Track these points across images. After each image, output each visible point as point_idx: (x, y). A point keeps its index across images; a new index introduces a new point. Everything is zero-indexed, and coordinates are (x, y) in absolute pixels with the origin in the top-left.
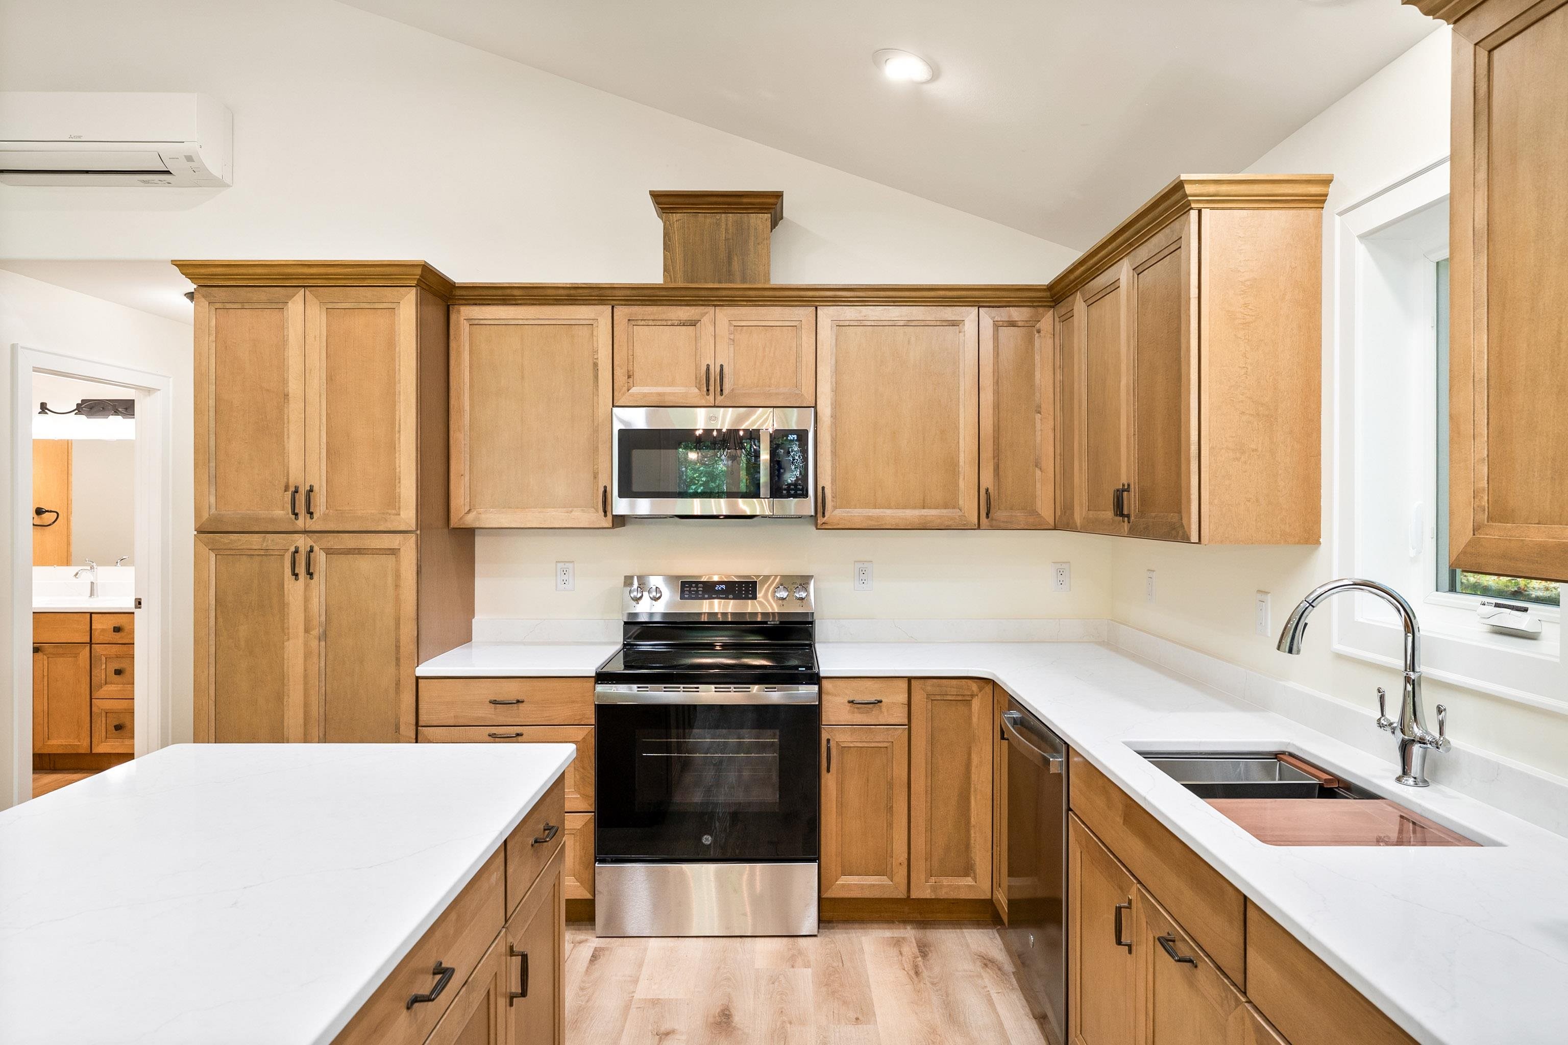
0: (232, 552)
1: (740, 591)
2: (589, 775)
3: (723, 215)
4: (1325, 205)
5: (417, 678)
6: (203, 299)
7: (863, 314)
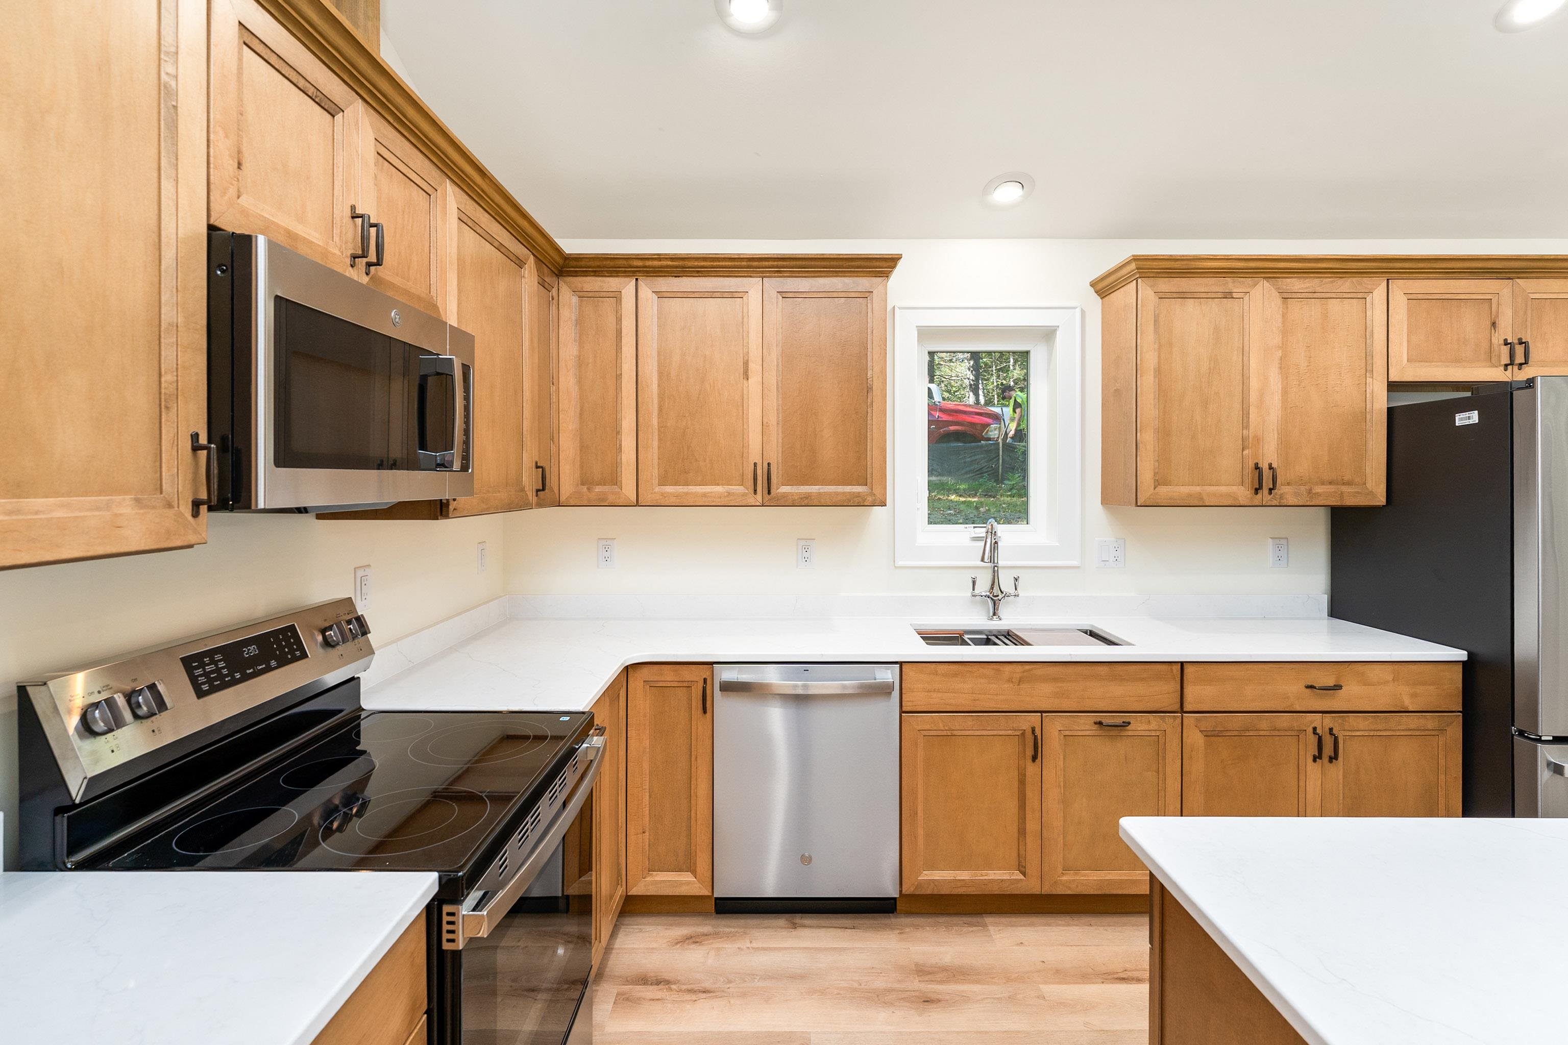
1: (281, 649)
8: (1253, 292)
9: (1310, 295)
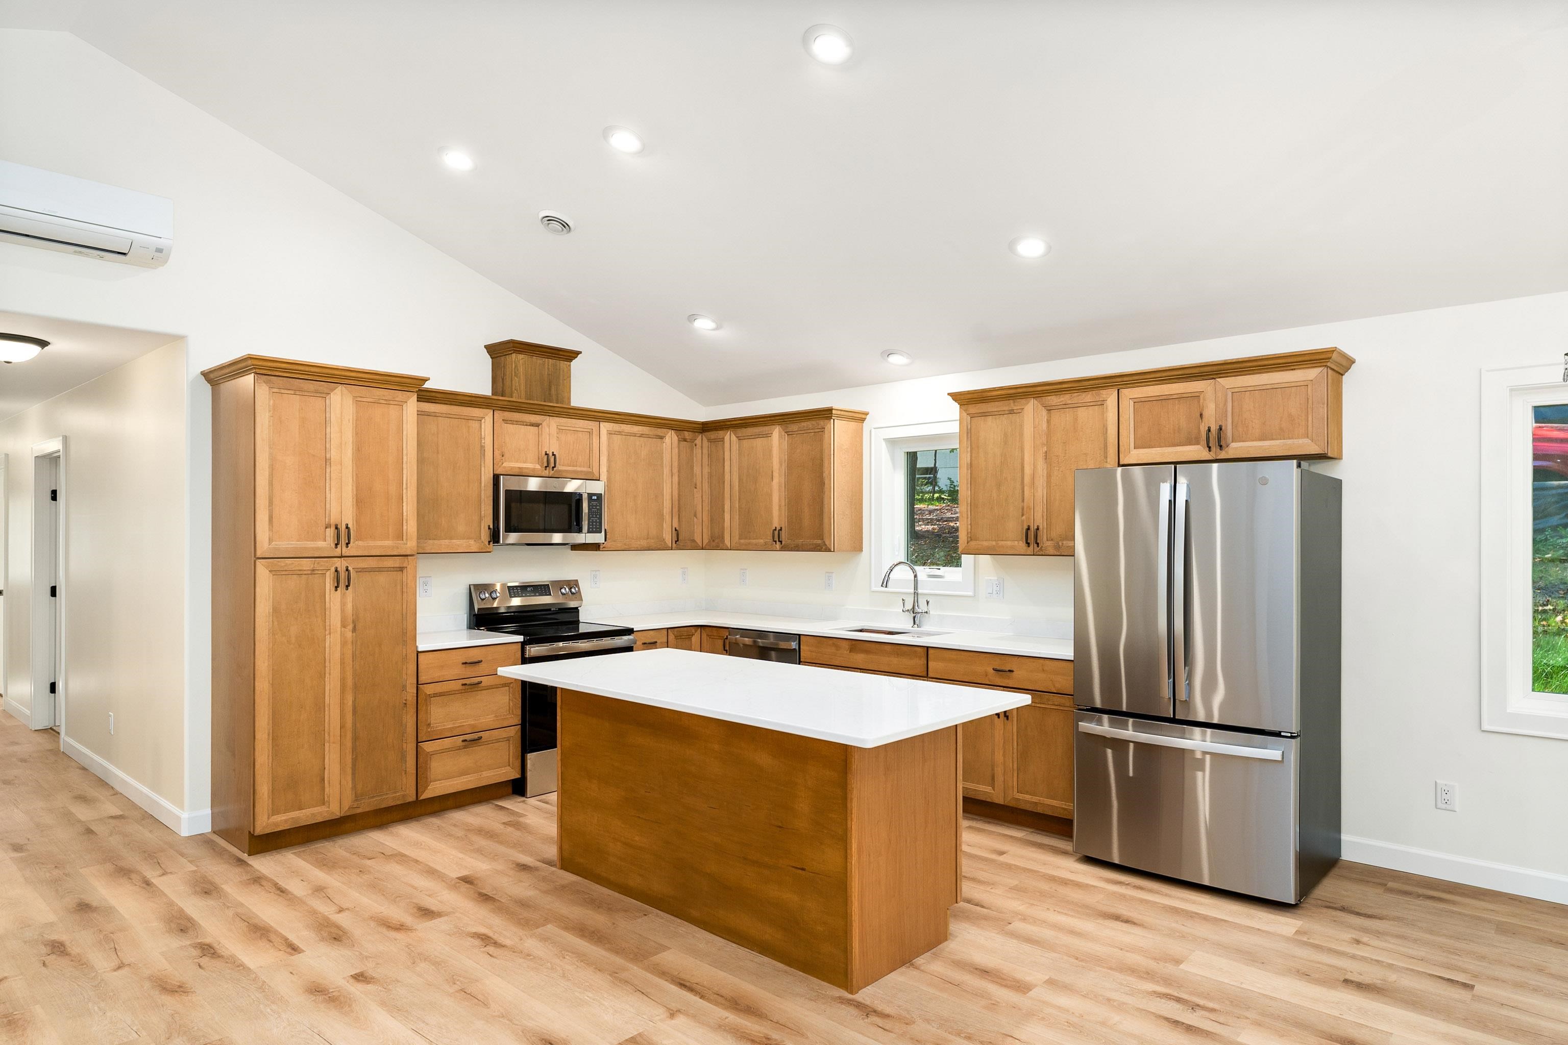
0: (287, 573)
1: (542, 591)
2: (518, 702)
3: (546, 359)
4: (865, 422)
5: (418, 652)
6: (264, 384)
7: (622, 428)
8: (1026, 408)
9: (1064, 406)
